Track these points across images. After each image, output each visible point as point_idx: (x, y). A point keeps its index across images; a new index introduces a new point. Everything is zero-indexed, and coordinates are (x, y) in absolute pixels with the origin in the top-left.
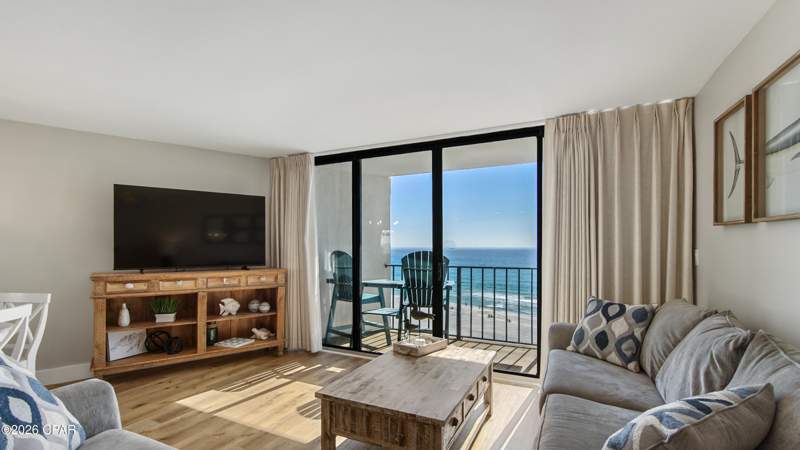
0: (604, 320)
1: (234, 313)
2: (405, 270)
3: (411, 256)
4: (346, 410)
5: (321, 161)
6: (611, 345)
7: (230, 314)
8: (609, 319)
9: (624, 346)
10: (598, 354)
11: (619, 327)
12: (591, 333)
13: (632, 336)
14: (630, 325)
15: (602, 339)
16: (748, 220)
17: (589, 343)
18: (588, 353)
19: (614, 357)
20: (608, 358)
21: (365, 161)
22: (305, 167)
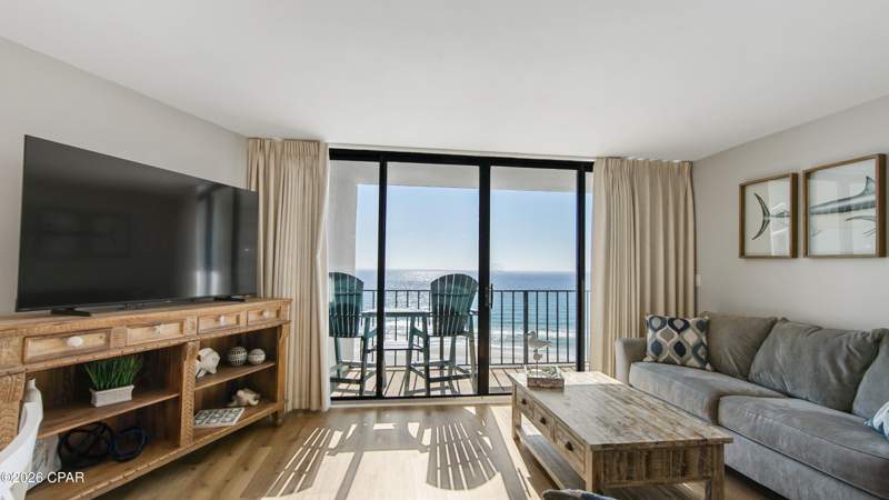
0: (676, 333)
1: (214, 371)
2: (434, 296)
3: (442, 279)
4: (621, 455)
5: (337, 154)
6: (689, 352)
7: (208, 373)
8: (679, 331)
9: (700, 352)
10: (678, 362)
11: (691, 337)
12: (668, 344)
13: (702, 343)
14: (697, 334)
15: (680, 348)
16: (794, 254)
17: (668, 352)
18: (669, 362)
19: (693, 361)
20: (688, 364)
21: (391, 165)
22: (317, 157)
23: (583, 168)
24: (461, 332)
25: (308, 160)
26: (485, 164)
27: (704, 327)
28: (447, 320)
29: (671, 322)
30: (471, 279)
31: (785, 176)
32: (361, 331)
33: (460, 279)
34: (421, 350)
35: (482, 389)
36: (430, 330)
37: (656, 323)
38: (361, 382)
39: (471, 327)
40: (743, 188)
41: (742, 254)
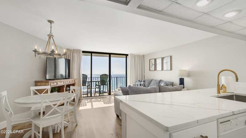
2: (101, 78)
3: (102, 75)
5: (83, 52)
6: (142, 85)
11: (142, 83)
12: (139, 84)
13: (144, 84)
16: (155, 70)
21: (93, 54)
22: (80, 53)
23: (127, 55)
24: (105, 85)
25: (78, 53)
26: (110, 54)
27: (144, 81)
28: (103, 82)
29: (140, 81)
30: (107, 75)
31: (153, 59)
32: (87, 85)
33: (105, 75)
34: (98, 88)
35: (110, 94)
36: (100, 85)
37: (138, 81)
38: (87, 94)
39: (107, 84)
40: (150, 60)
41: (150, 70)
